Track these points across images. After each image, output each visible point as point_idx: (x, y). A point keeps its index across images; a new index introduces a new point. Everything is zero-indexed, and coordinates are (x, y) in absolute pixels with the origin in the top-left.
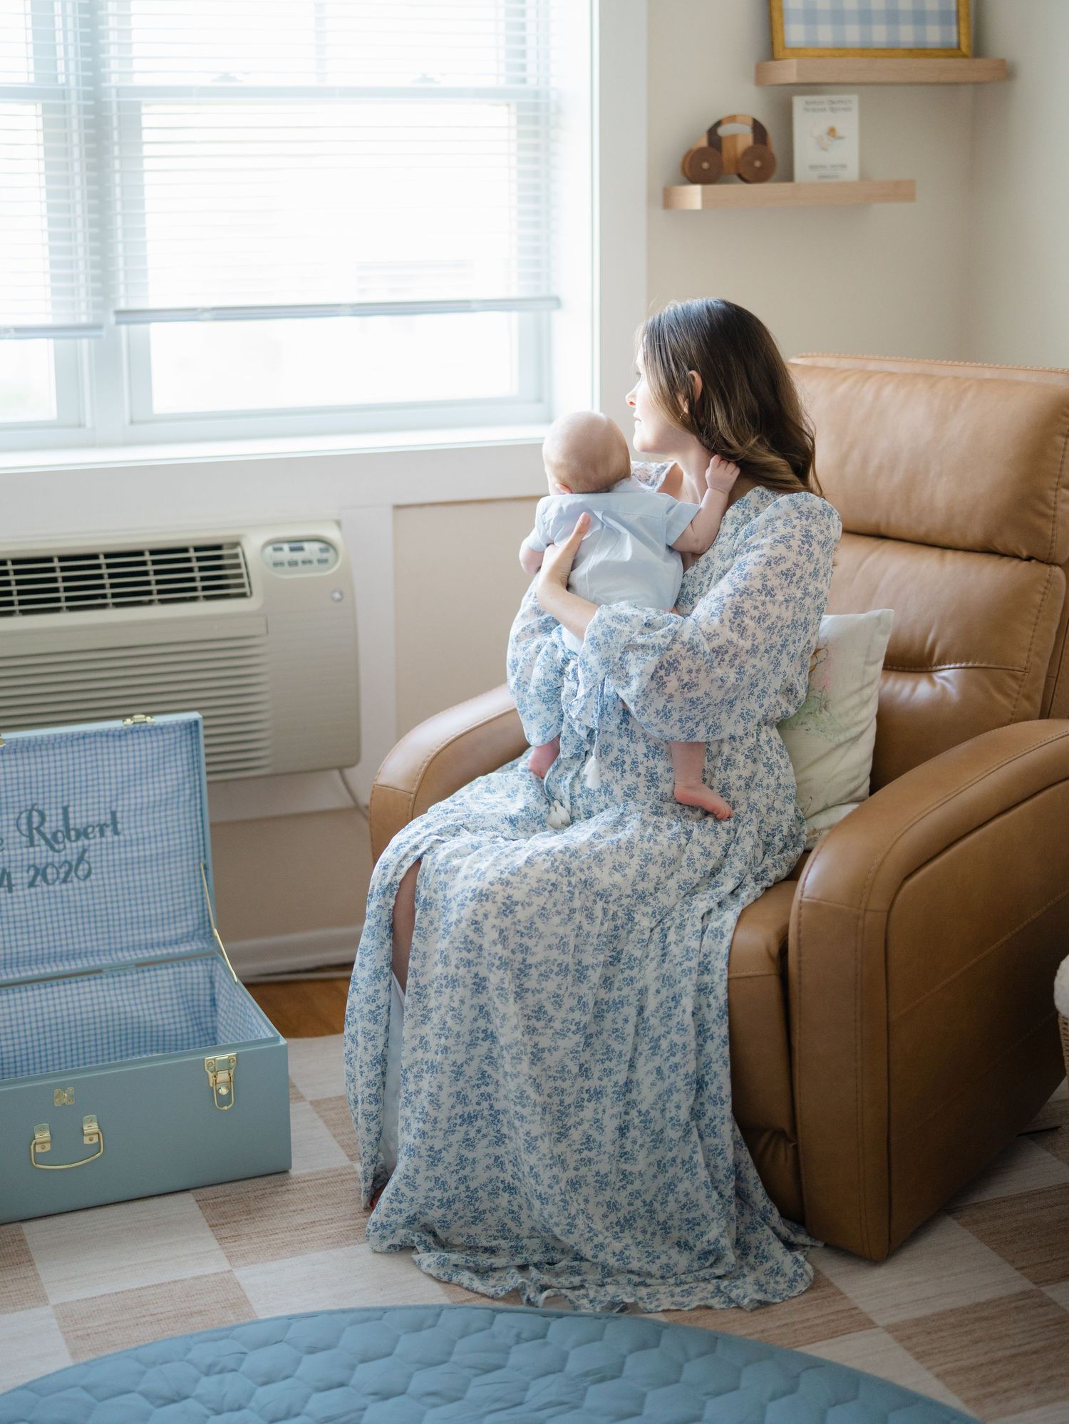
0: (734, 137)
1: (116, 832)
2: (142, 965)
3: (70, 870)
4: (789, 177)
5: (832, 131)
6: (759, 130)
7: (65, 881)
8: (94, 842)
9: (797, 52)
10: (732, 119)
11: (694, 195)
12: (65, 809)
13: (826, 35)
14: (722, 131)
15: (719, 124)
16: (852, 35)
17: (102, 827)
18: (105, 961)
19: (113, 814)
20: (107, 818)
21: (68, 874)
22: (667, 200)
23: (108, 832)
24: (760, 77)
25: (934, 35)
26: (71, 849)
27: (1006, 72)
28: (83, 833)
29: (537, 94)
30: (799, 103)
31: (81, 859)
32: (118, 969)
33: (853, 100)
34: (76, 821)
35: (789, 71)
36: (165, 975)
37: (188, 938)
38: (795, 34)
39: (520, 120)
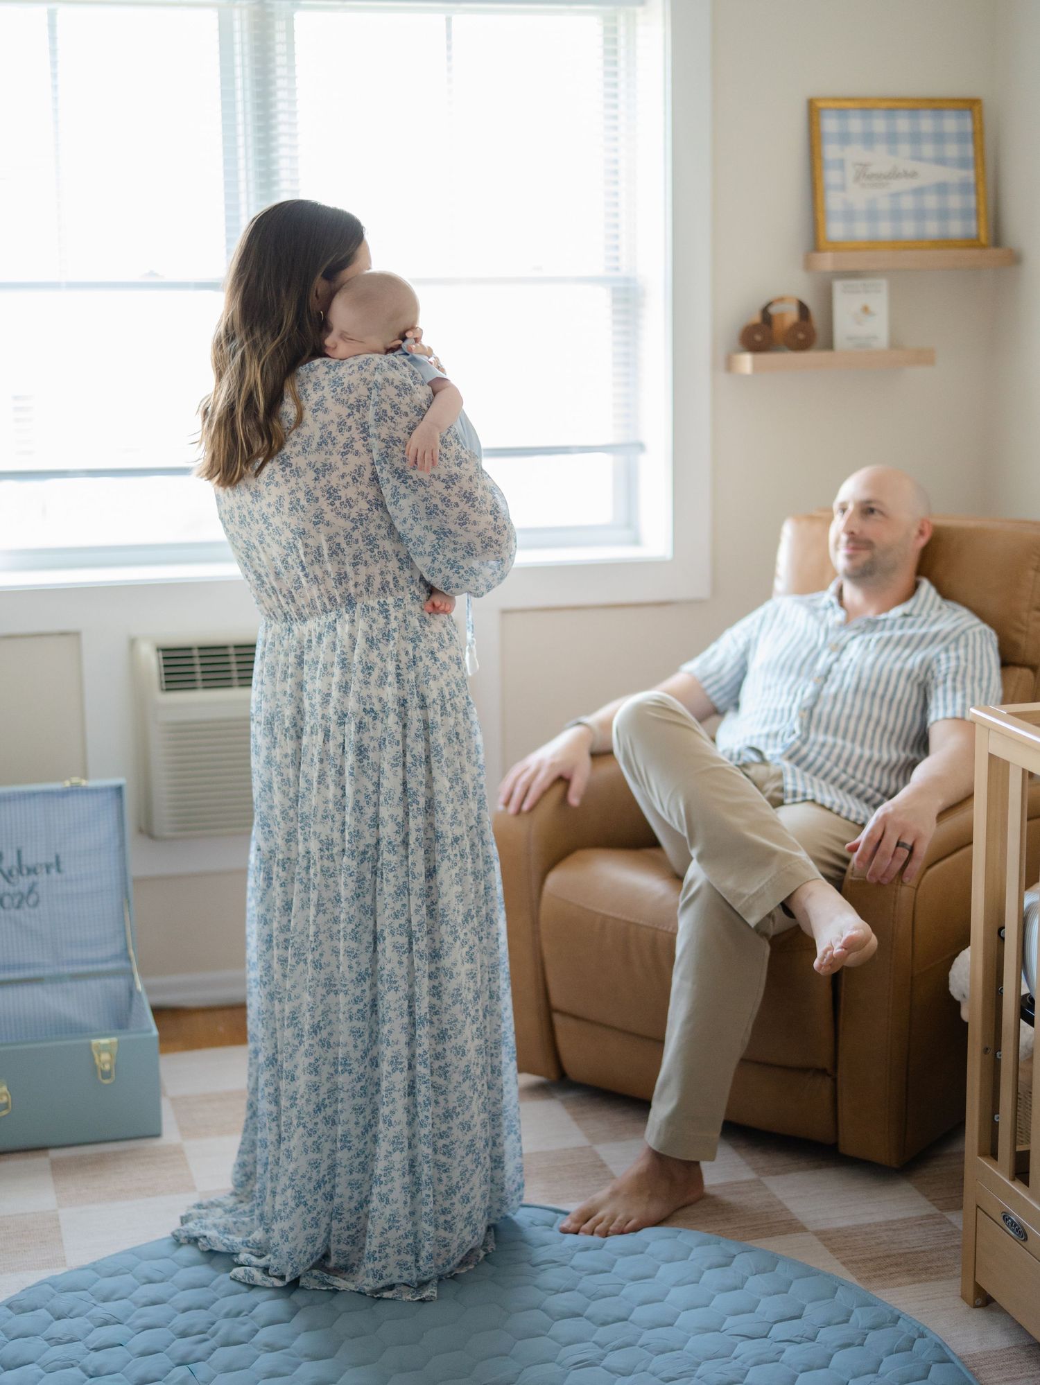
0: (782, 315)
1: (59, 870)
2: (75, 977)
3: (22, 899)
4: (829, 345)
5: (866, 310)
6: (803, 309)
7: (18, 907)
8: (42, 878)
9: (837, 247)
10: (781, 300)
11: (746, 361)
12: (19, 853)
13: (862, 231)
14: (773, 310)
15: (770, 304)
16: (885, 230)
17: (48, 868)
18: (47, 972)
19: (57, 858)
20: (53, 860)
21: (20, 902)
22: (729, 365)
23: (53, 871)
24: (808, 265)
25: (956, 228)
26: (23, 883)
27: (1015, 259)
28: (32, 871)
29: (627, 280)
30: (838, 286)
31: (31, 891)
32: (57, 979)
33: (883, 284)
34: (28, 860)
35: (827, 262)
36: (95, 985)
37: (115, 957)
38: (835, 230)
39: (615, 301)
